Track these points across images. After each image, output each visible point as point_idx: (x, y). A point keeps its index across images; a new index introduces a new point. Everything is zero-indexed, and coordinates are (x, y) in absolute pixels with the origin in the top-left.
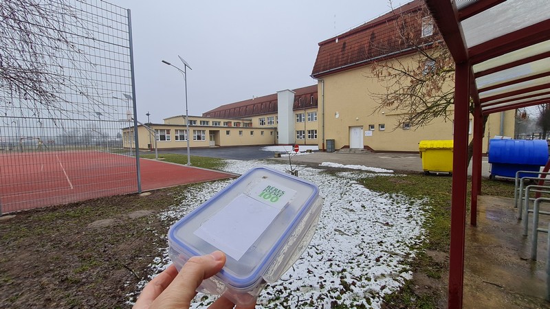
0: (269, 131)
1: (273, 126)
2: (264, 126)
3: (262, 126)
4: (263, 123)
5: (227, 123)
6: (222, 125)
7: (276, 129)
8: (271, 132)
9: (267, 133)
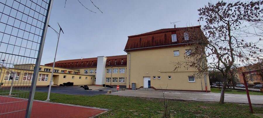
0: (90, 77)
1: (93, 74)
2: (87, 74)
3: (86, 74)
4: (86, 72)
5: (63, 71)
6: (60, 72)
7: (94, 76)
8: (92, 78)
9: (89, 78)
